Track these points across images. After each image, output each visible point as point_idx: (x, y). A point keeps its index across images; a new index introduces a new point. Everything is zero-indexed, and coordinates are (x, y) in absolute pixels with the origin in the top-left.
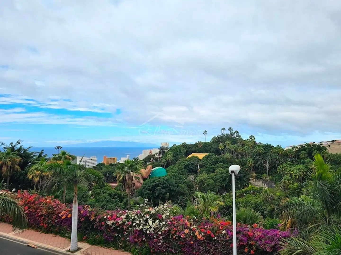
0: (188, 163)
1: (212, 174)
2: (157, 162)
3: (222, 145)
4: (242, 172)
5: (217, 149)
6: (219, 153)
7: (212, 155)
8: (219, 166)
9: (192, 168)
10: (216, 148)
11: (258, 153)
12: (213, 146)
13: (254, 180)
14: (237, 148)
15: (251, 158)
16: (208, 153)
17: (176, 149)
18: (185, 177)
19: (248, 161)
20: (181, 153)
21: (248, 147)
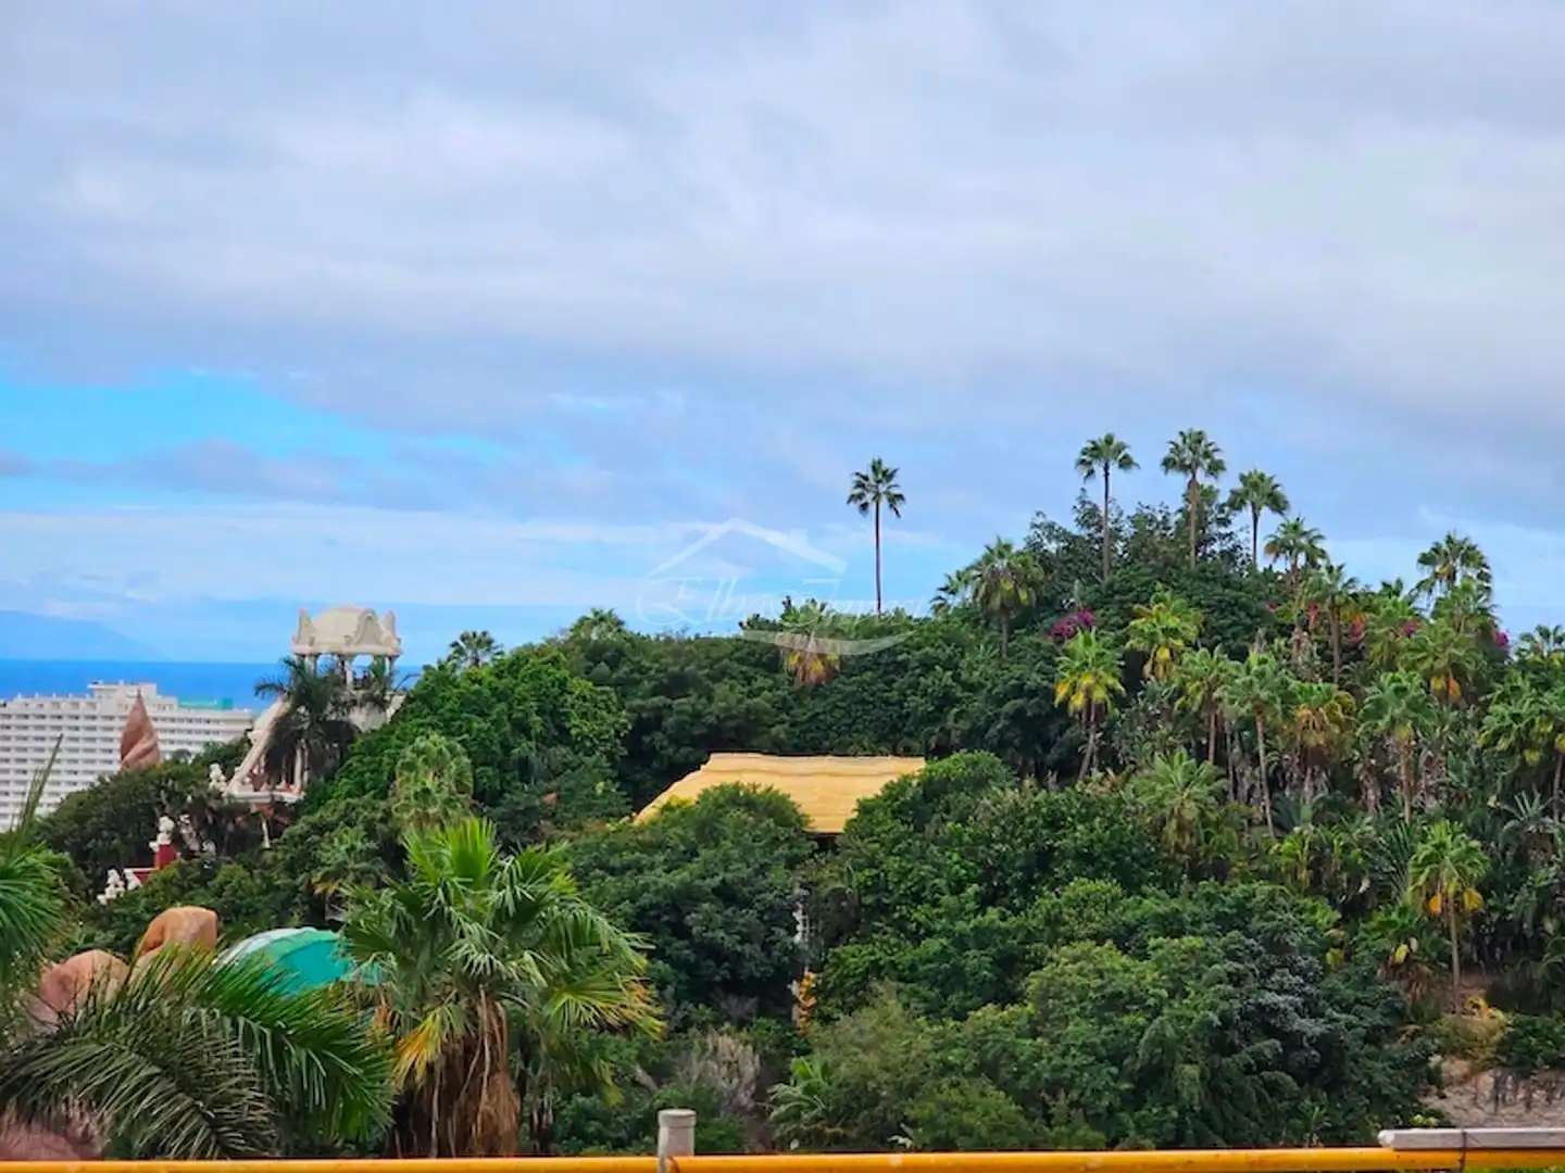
0: (681, 876)
1: (989, 1013)
2: (249, 868)
3: (1092, 651)
4: (1349, 993)
5: (1031, 707)
6: (1053, 755)
7: (980, 783)
8: (1068, 913)
9: (731, 943)
10: (1019, 690)
11: (1533, 757)
12: (980, 663)
13: (1487, 1080)
14: (1289, 699)
15: (1452, 816)
16: (908, 752)
17: (500, 695)
18: (640, 1058)
19: (1423, 850)
20: (561, 752)
21: (1413, 682)
